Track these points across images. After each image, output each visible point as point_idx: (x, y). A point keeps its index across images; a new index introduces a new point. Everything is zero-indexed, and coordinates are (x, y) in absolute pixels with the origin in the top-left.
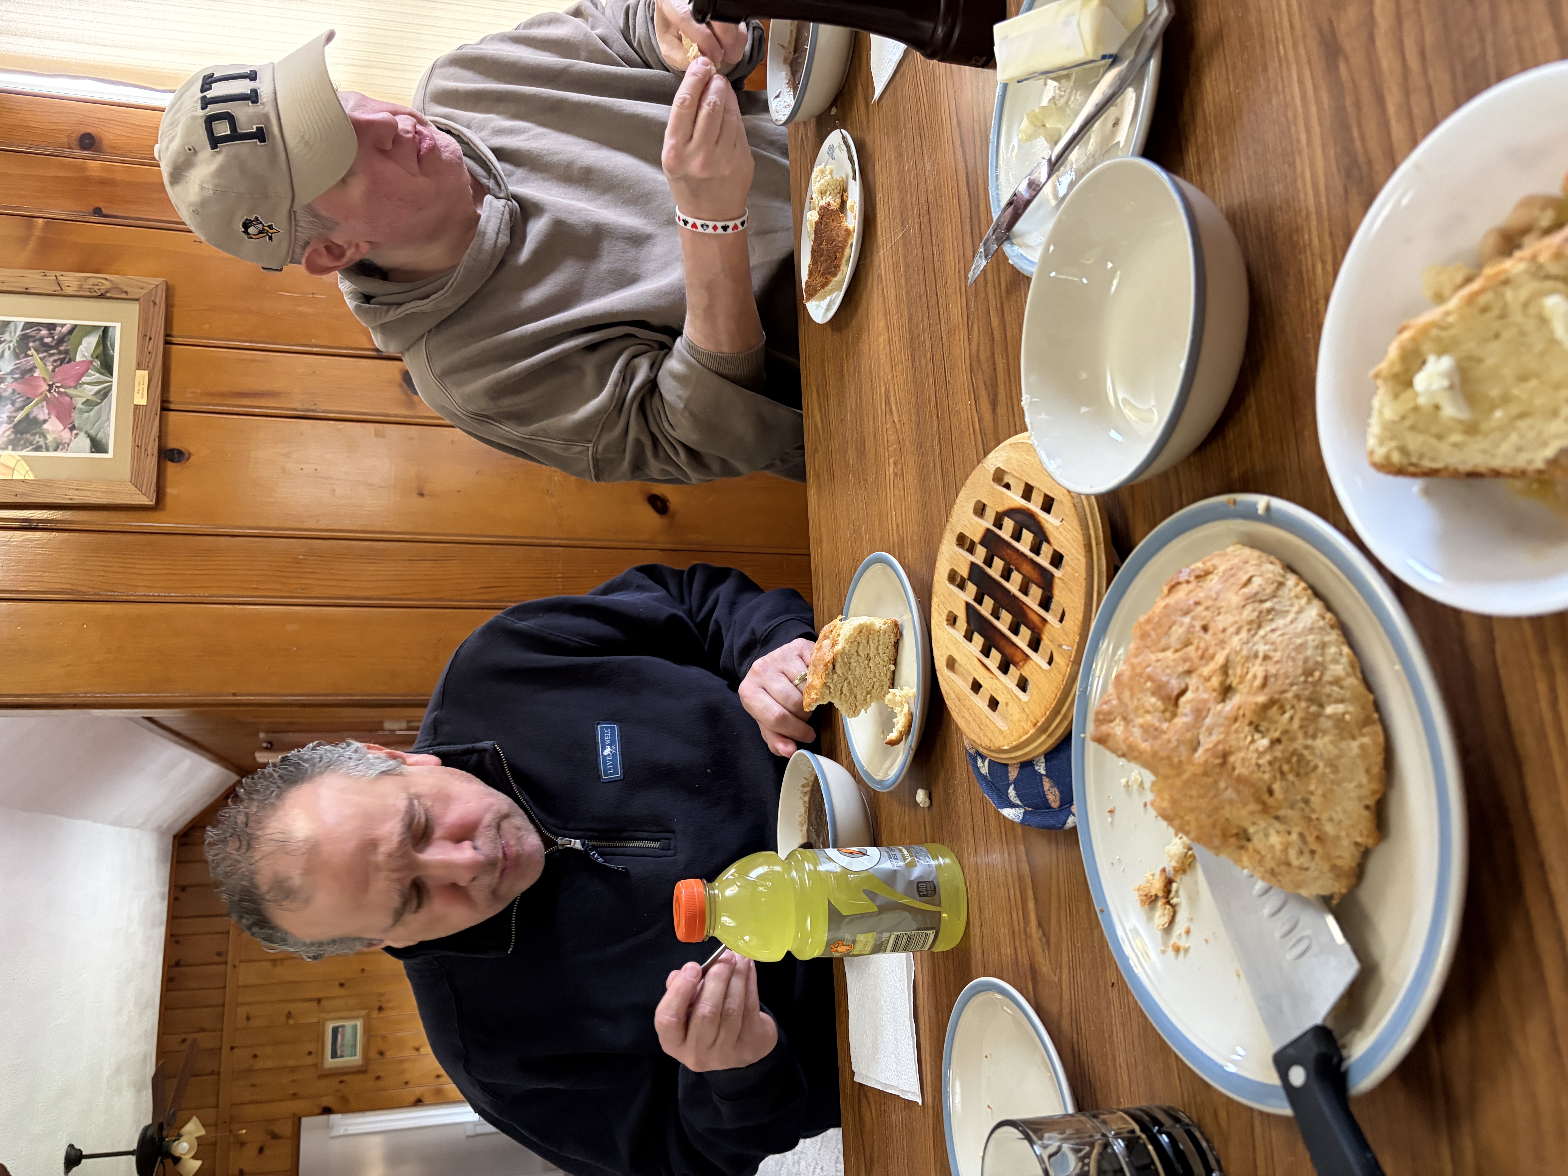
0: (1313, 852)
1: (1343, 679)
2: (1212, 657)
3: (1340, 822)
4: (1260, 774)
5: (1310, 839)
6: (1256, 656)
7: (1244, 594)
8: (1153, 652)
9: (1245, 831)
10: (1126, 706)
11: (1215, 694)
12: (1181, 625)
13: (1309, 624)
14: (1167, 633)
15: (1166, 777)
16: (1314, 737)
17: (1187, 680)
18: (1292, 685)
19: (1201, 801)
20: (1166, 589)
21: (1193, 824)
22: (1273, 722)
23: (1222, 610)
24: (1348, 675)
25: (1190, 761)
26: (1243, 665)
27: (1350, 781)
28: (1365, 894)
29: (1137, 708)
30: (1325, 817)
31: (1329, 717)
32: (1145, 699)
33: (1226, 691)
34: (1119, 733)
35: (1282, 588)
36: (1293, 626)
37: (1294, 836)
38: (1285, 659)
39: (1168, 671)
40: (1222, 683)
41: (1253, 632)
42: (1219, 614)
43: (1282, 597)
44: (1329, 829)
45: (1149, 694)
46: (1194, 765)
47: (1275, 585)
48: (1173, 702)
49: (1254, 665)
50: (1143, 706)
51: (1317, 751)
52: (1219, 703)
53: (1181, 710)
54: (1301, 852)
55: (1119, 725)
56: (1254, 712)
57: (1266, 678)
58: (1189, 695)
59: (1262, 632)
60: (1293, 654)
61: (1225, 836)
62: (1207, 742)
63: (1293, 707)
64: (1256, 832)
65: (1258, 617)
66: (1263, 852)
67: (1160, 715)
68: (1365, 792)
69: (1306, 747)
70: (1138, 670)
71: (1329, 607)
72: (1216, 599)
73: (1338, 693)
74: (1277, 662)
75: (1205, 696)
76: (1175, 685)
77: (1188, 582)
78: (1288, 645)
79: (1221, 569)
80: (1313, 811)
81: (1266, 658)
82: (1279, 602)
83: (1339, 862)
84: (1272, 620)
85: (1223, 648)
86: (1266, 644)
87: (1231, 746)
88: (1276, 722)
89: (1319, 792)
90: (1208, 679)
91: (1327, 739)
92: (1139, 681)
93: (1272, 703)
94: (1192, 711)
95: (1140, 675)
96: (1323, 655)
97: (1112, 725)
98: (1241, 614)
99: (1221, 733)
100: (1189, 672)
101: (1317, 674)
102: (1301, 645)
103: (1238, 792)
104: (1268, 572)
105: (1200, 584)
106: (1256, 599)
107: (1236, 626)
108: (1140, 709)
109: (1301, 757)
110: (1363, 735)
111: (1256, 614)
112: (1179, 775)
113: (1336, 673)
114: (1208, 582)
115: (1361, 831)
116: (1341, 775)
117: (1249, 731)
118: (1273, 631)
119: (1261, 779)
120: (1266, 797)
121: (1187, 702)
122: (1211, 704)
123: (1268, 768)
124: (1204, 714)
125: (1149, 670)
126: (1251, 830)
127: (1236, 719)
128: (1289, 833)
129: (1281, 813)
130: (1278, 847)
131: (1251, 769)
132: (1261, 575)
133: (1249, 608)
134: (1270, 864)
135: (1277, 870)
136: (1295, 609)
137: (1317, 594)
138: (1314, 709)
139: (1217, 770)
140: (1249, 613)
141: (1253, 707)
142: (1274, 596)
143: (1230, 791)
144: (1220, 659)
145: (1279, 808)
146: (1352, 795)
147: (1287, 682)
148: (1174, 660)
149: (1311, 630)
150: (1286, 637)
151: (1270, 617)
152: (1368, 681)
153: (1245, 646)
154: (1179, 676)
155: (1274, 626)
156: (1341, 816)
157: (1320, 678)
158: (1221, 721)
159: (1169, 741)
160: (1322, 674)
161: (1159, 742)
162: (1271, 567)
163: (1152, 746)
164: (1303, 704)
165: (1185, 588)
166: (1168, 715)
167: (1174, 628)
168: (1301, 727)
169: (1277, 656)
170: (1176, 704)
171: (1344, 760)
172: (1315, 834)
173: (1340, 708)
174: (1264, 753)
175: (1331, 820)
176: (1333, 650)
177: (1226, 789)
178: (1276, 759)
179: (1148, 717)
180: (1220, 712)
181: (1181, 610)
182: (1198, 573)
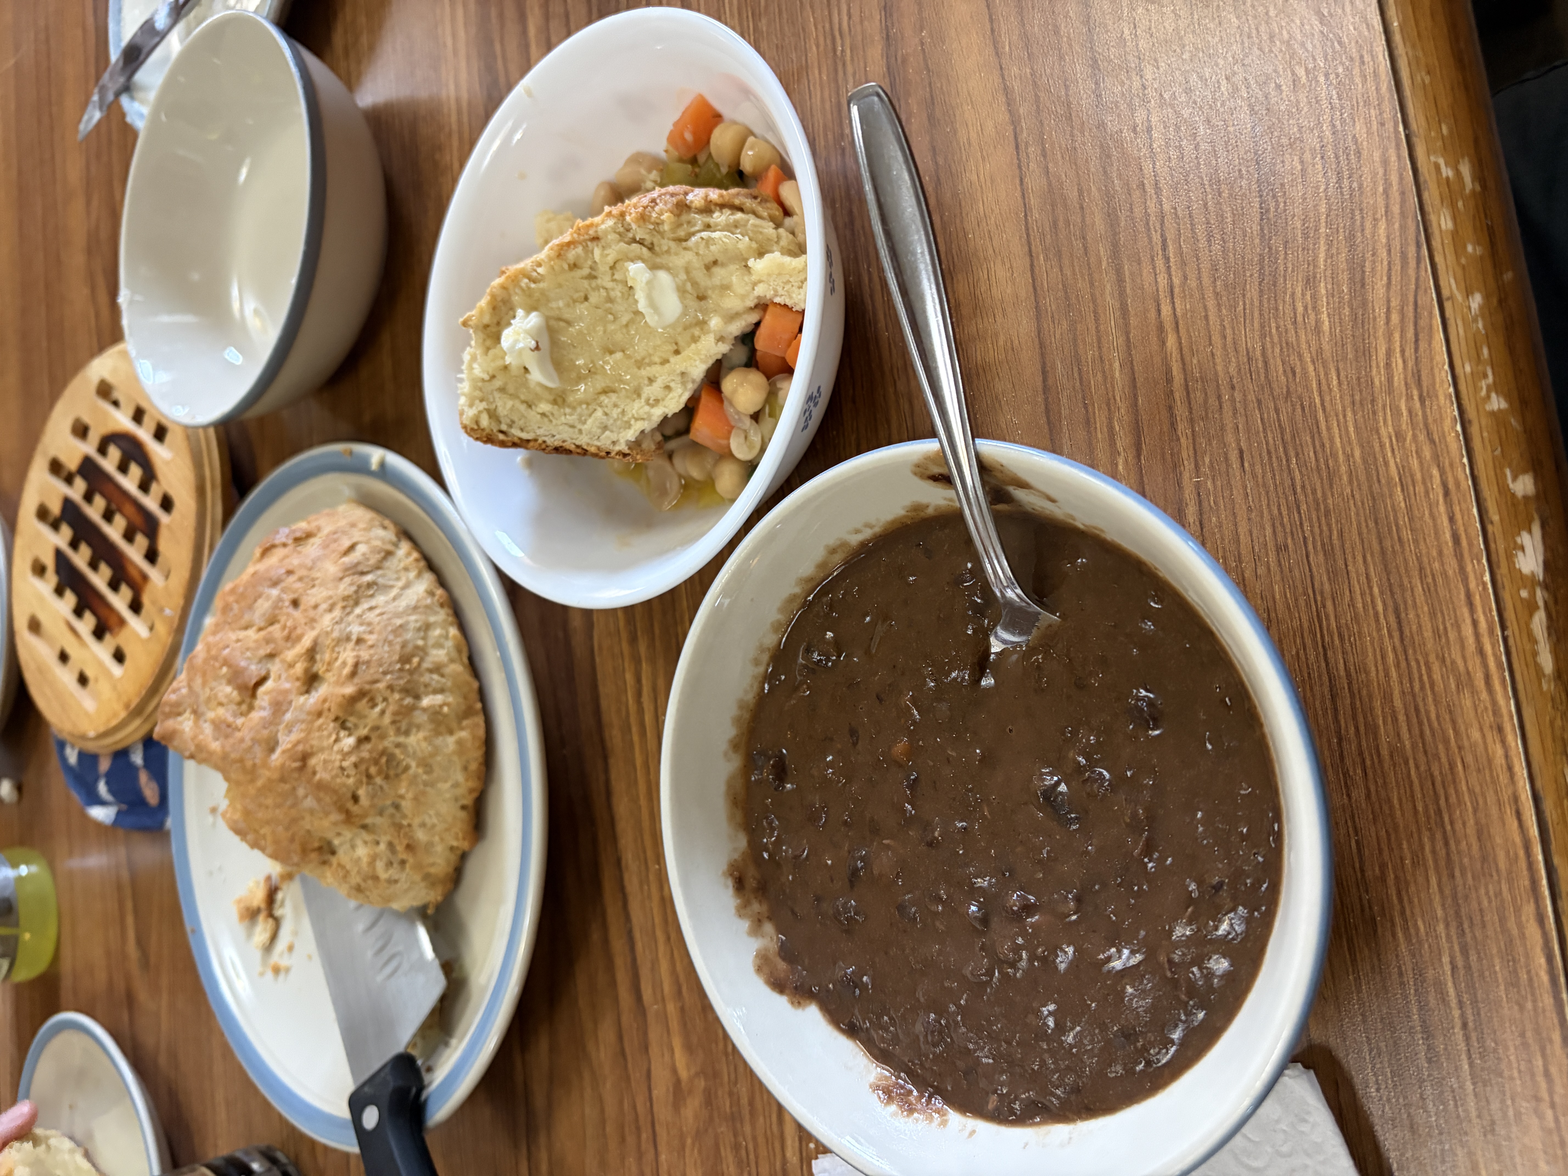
0: (403, 862)
1: (445, 666)
2: (299, 638)
3: (434, 826)
4: (344, 779)
5: (400, 848)
6: (348, 639)
7: (344, 563)
8: (233, 630)
9: (329, 843)
10: (197, 696)
11: (298, 684)
12: (268, 598)
13: (413, 603)
14: (250, 607)
15: (238, 783)
16: (407, 733)
17: (269, 666)
18: (385, 673)
19: (277, 811)
20: (258, 552)
21: (269, 838)
22: (362, 717)
23: (317, 582)
24: (452, 661)
25: (265, 765)
26: (333, 651)
27: (446, 781)
28: (462, 901)
29: (209, 700)
30: (416, 822)
31: (424, 710)
32: (221, 688)
33: (311, 680)
34: (187, 729)
35: (390, 558)
36: (396, 603)
37: (382, 846)
38: (380, 644)
39: (248, 654)
40: (307, 671)
41: (348, 610)
42: (313, 586)
43: (388, 568)
44: (421, 835)
45: (224, 681)
46: (269, 769)
47: (383, 554)
48: (250, 693)
49: (345, 649)
50: (216, 695)
51: (410, 750)
52: (302, 694)
53: (257, 703)
54: (390, 864)
55: (189, 719)
56: (340, 705)
57: (356, 665)
58: (269, 685)
59: (358, 611)
60: (391, 637)
61: (305, 851)
62: (286, 741)
63: (385, 699)
64: (341, 844)
65: (356, 592)
66: (348, 867)
67: (235, 707)
68: (460, 791)
69: (398, 745)
70: (213, 652)
71: (442, 582)
72: (311, 569)
73: (438, 682)
74: (372, 647)
75: (287, 686)
76: (254, 670)
77: (285, 545)
78: (386, 626)
79: (326, 530)
80: (404, 816)
81: (359, 641)
82: (383, 576)
83: (433, 870)
84: (372, 596)
85: (313, 628)
86: (361, 624)
87: (312, 747)
88: (365, 717)
89: (410, 795)
90: (291, 666)
91: (421, 735)
92: (213, 666)
93: (361, 694)
94: (270, 704)
95: (215, 658)
96: (424, 638)
97: (180, 719)
98: (337, 588)
99: (302, 730)
100: (271, 656)
101: (416, 660)
102: (401, 626)
103: (319, 800)
104: (377, 538)
105: (299, 549)
106: (357, 570)
107: (330, 602)
108: (214, 701)
109: (391, 758)
110: (462, 729)
111: (354, 588)
112: (253, 781)
113: (436, 659)
114: (309, 547)
115: (457, 834)
116: (435, 775)
117: (334, 728)
118: (371, 609)
119: (344, 785)
120: (350, 805)
121: (266, 693)
122: (292, 697)
123: (352, 772)
124: (284, 708)
125: (226, 652)
126: (336, 842)
127: (319, 714)
128: (378, 843)
129: (369, 821)
130: (365, 860)
131: (334, 772)
132: (367, 542)
133: (347, 580)
134: (355, 879)
135: (363, 885)
136: (400, 584)
137: (431, 566)
138: (408, 701)
139: (296, 775)
140: (345, 588)
141: (340, 699)
142: (378, 567)
143: (309, 799)
144: (307, 642)
145: (365, 816)
146: (448, 796)
147: (381, 670)
148: (256, 641)
149: (415, 608)
150: (385, 617)
151: (371, 592)
152: (473, 666)
153: (337, 627)
154: (260, 661)
155: (373, 602)
156: (435, 820)
157: (419, 664)
158: (303, 716)
159: (242, 740)
160: (422, 660)
161: (231, 741)
162: (381, 532)
163: (223, 747)
164: (397, 696)
165: (279, 552)
166: (244, 707)
167: (260, 601)
168: (393, 722)
169: (371, 639)
170: (253, 695)
171: (439, 758)
172: (405, 842)
173: (438, 699)
174: (349, 753)
175: (423, 825)
176: (437, 632)
177: (306, 796)
178: (362, 760)
179: (221, 711)
180: (303, 705)
181: (271, 579)
182: (298, 534)
